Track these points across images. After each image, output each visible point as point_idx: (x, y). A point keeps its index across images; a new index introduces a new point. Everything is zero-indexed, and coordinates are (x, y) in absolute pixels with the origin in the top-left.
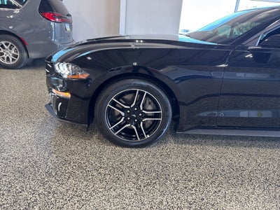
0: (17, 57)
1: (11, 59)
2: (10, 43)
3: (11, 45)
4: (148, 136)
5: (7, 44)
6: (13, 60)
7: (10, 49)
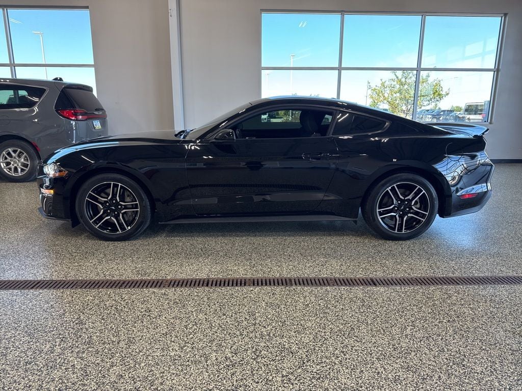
0: (27, 167)
1: (19, 170)
2: (19, 150)
3: (20, 152)
4: (129, 228)
5: (15, 151)
6: (22, 170)
7: (19, 156)
